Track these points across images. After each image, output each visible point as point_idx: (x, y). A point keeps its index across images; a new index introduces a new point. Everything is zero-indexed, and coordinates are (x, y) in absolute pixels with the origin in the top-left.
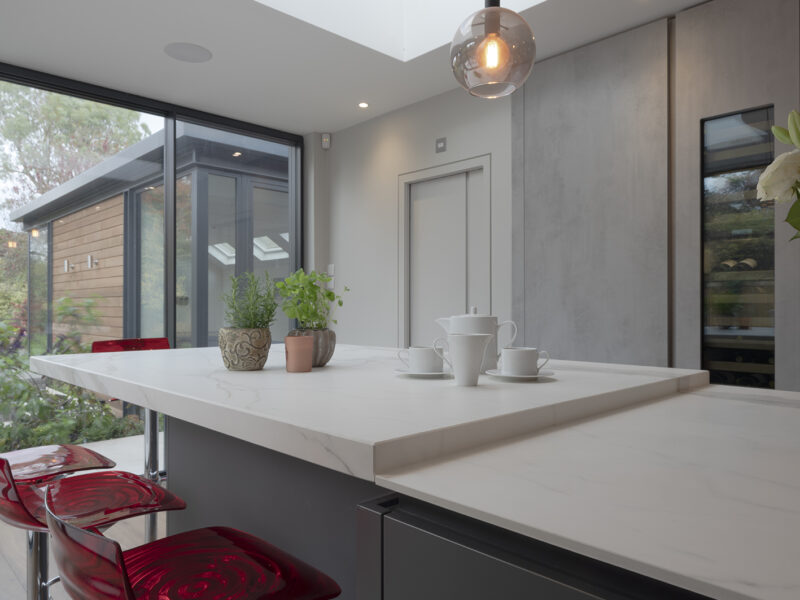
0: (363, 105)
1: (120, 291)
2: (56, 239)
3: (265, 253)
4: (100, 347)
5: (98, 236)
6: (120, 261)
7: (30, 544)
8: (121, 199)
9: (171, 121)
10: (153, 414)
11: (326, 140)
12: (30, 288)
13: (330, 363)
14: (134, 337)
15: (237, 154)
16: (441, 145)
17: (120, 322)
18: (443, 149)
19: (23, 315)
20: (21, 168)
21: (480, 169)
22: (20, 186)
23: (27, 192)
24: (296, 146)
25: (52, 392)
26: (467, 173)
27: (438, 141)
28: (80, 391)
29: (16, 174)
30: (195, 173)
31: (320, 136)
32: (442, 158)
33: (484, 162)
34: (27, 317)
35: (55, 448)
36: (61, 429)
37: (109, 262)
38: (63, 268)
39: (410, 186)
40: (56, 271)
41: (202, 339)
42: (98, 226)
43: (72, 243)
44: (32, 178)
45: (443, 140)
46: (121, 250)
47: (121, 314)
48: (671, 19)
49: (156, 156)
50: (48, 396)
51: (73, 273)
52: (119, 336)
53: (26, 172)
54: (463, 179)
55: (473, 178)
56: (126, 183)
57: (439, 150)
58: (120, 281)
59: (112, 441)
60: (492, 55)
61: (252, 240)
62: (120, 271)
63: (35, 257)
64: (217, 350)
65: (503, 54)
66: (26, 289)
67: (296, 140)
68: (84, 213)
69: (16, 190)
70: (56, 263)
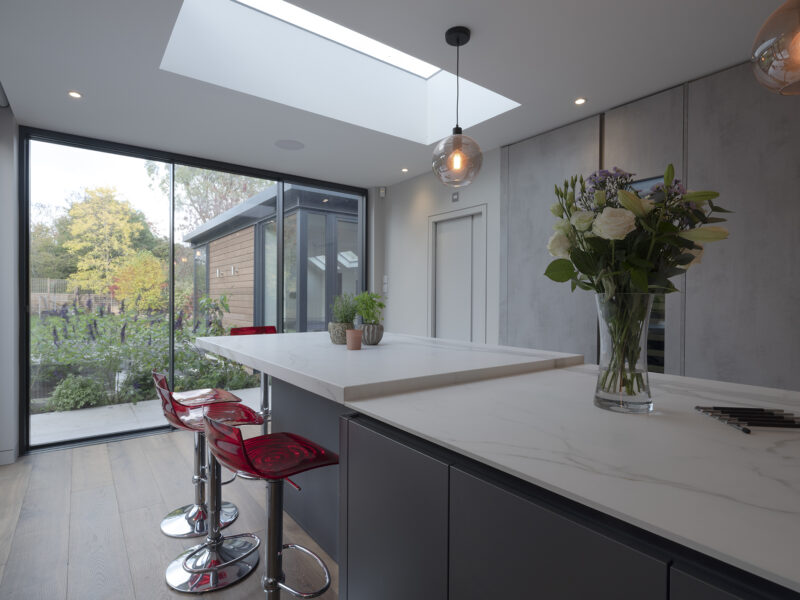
0: (405, 170)
1: (252, 290)
2: (211, 254)
3: (350, 262)
4: (236, 332)
5: (238, 253)
6: (252, 270)
7: (196, 449)
8: (252, 229)
9: (281, 184)
10: (266, 376)
11: (382, 192)
12: (195, 285)
13: (381, 342)
14: (261, 325)
15: (326, 201)
16: (455, 197)
17: (252, 311)
18: (456, 200)
19: (191, 303)
20: (189, 202)
21: (480, 214)
22: (189, 216)
23: (194, 220)
24: (363, 195)
25: (209, 357)
26: (472, 216)
27: (454, 194)
28: (225, 359)
29: (185, 207)
30: (298, 214)
31: (378, 189)
32: (456, 205)
33: (482, 209)
34: (193, 305)
35: (209, 390)
36: (212, 379)
37: (245, 271)
38: (216, 274)
39: (436, 223)
40: (211, 276)
41: (303, 326)
42: (238, 247)
43: (222, 257)
44: (196, 209)
45: (457, 194)
46: (252, 263)
47: (252, 305)
48: (602, 116)
49: (272, 203)
50: (206, 359)
51: (222, 277)
52: (251, 324)
53: (192, 205)
54: (469, 220)
55: (476, 220)
56: (255, 219)
57: (454, 200)
58: (252, 284)
59: (245, 390)
60: (457, 162)
61: (336, 258)
62: (252, 277)
63: (199, 262)
64: (327, 333)
65: (463, 162)
66: (192, 286)
67: (363, 192)
68: (230, 237)
69: (186, 218)
70: (211, 271)
